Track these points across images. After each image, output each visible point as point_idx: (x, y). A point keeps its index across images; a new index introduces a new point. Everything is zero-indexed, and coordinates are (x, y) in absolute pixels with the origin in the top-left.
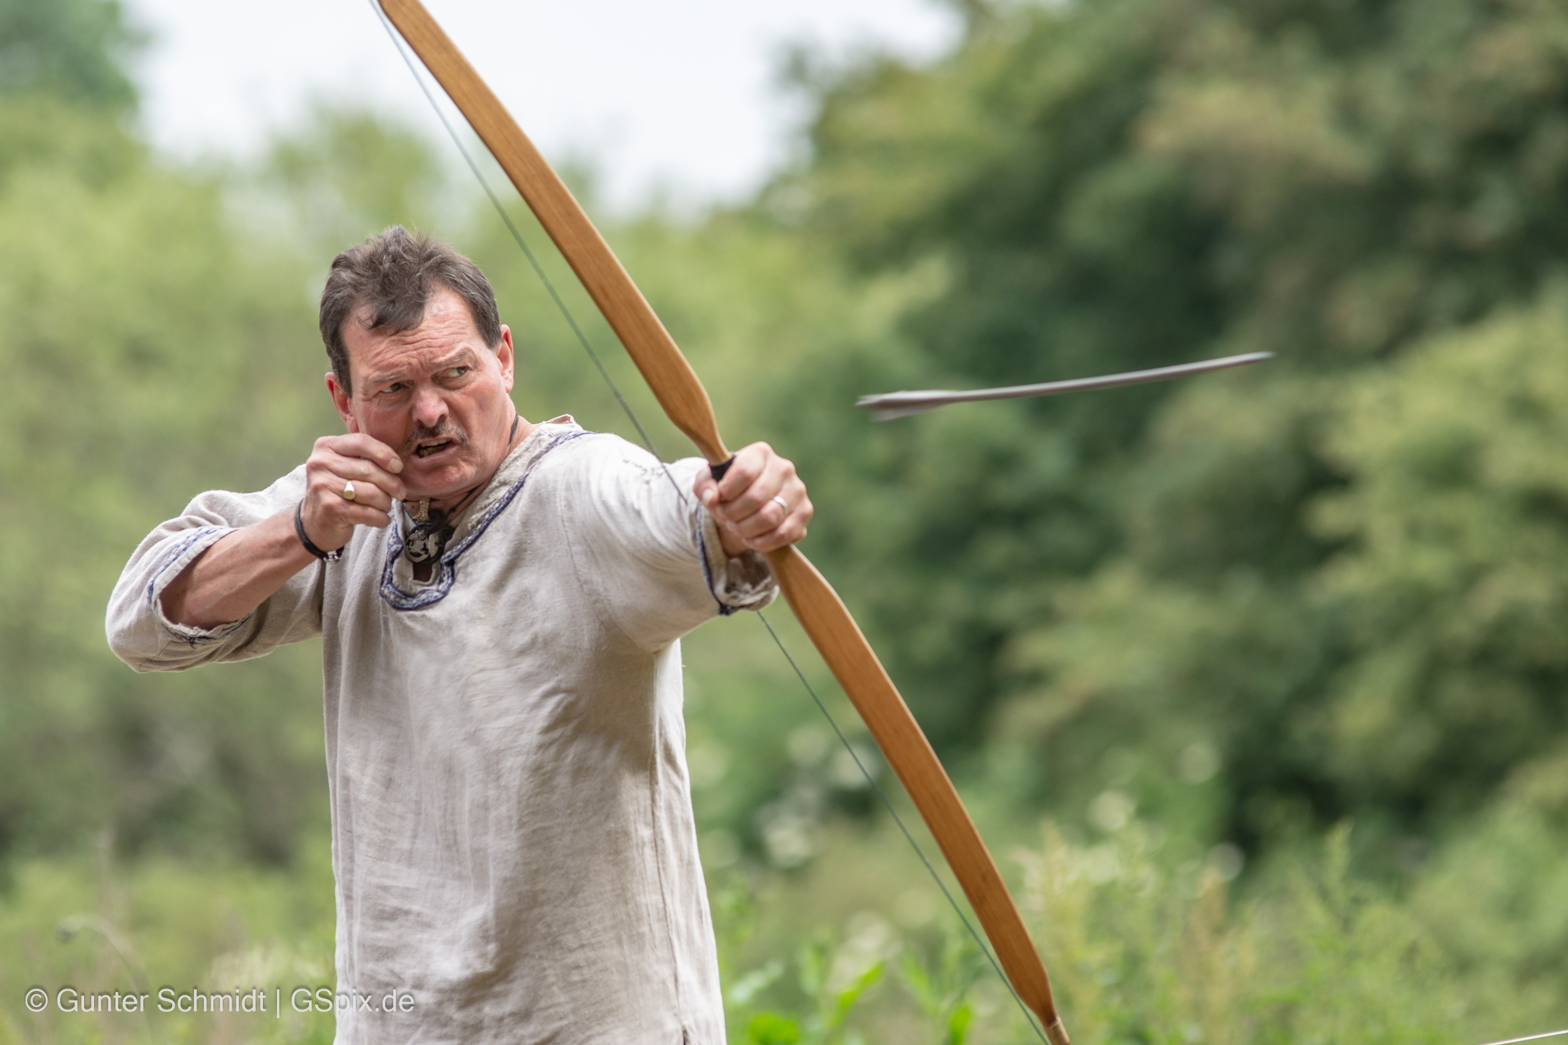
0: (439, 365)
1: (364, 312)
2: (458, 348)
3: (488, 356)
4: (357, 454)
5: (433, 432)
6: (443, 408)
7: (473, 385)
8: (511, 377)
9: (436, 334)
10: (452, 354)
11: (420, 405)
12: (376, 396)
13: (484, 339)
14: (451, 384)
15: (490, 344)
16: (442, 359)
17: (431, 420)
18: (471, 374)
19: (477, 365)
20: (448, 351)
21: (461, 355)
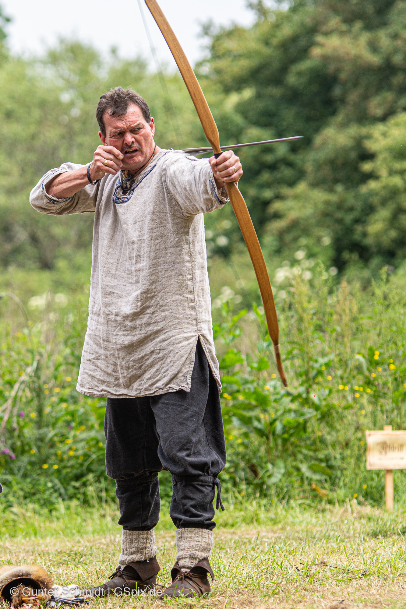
0: (132, 127)
1: (109, 111)
2: (138, 123)
3: (147, 125)
4: (110, 152)
5: (130, 147)
6: (133, 140)
7: (142, 133)
8: (154, 132)
9: (131, 118)
10: (136, 124)
11: (126, 138)
12: (113, 136)
13: (146, 120)
14: (136, 133)
15: (147, 122)
16: (133, 125)
17: (129, 143)
18: (142, 130)
19: (143, 127)
20: (135, 123)
21: (139, 125)
